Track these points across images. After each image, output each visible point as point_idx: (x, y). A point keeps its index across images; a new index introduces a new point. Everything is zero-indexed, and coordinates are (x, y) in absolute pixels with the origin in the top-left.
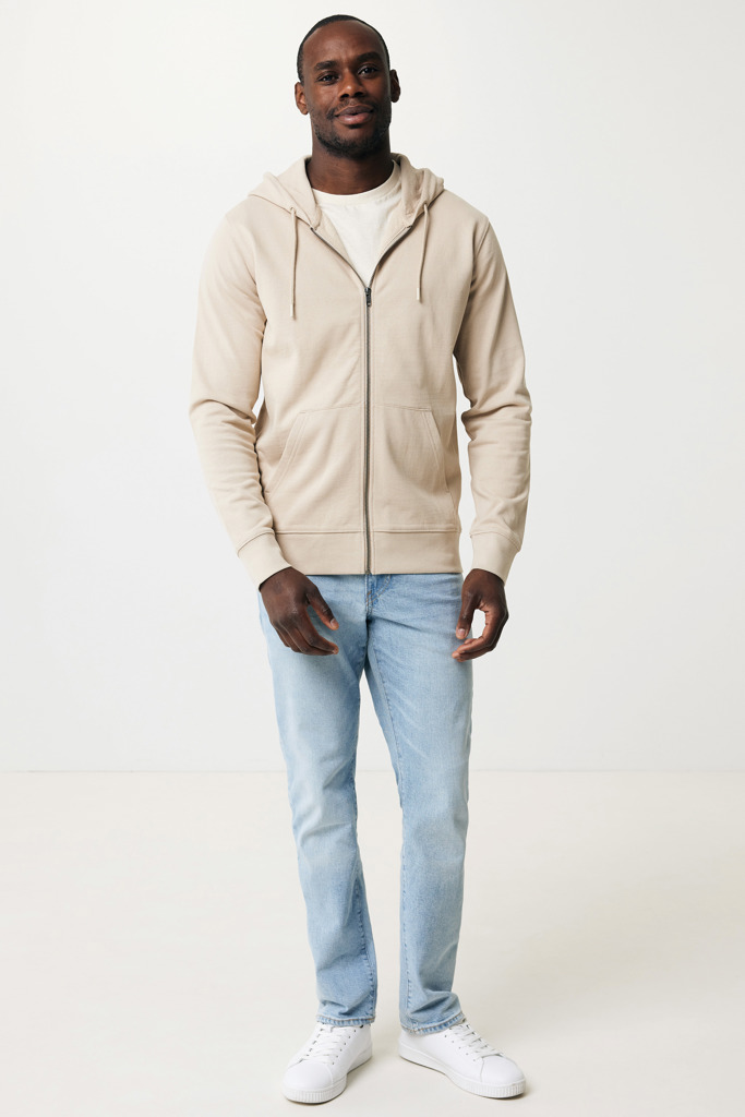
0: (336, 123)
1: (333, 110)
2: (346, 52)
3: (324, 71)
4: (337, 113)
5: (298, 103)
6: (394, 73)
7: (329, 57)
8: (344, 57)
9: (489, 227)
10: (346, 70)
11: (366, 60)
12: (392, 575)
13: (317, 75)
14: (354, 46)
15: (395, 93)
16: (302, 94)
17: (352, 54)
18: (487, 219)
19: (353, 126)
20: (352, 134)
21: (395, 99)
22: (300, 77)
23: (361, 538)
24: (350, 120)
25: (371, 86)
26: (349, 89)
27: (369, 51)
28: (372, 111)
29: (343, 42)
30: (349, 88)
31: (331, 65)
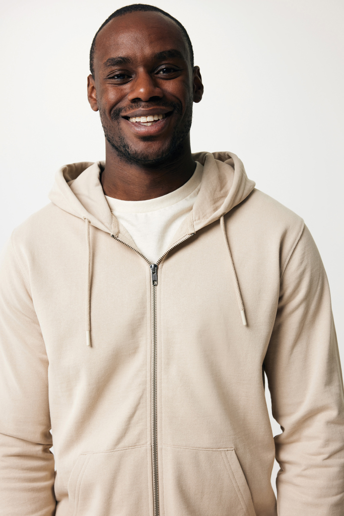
2: (142, 47)
3: (116, 68)
4: (123, 114)
5: (90, 97)
6: (197, 70)
7: (122, 53)
8: (139, 54)
9: (305, 230)
10: (141, 70)
11: (164, 59)
14: (151, 43)
15: (197, 92)
16: (93, 88)
17: (148, 51)
18: (302, 221)
21: (198, 99)
22: (92, 70)
25: (170, 86)
27: (169, 47)
30: (142, 90)
31: (124, 62)
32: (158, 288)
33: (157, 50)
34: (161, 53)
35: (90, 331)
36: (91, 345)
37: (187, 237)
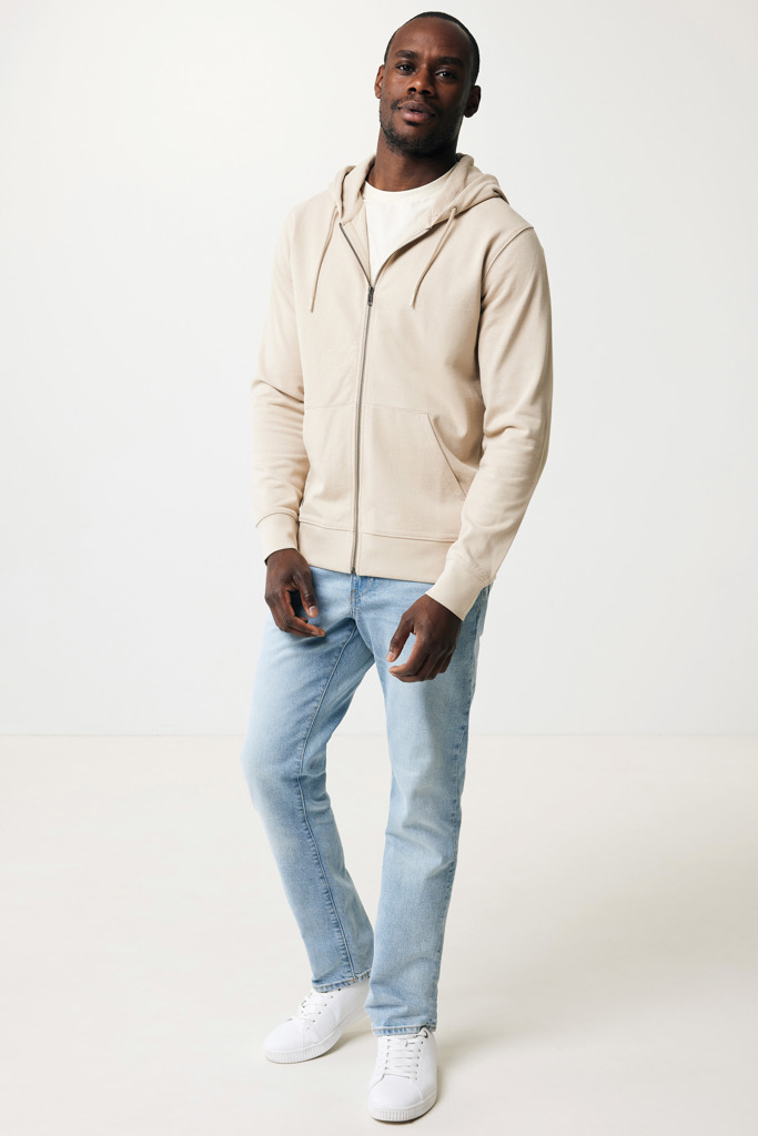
0: (397, 114)
1: (398, 101)
2: (430, 49)
3: (404, 59)
4: (400, 105)
5: (377, 85)
7: (413, 48)
8: (426, 53)
10: (424, 66)
11: (447, 64)
12: (375, 578)
13: (396, 61)
14: (439, 46)
15: (471, 108)
16: (381, 77)
17: (435, 52)
19: (410, 123)
20: (406, 130)
21: (469, 114)
22: (385, 59)
23: (351, 536)
24: (408, 116)
26: (418, 84)
27: (453, 55)
28: (433, 115)
29: (432, 38)
31: (412, 56)
32: (372, 308)
33: (443, 54)
34: (445, 58)
35: (314, 298)
36: (312, 311)
37: (425, 232)
